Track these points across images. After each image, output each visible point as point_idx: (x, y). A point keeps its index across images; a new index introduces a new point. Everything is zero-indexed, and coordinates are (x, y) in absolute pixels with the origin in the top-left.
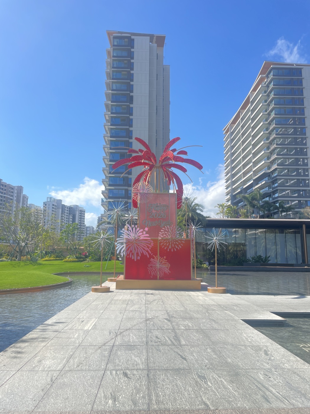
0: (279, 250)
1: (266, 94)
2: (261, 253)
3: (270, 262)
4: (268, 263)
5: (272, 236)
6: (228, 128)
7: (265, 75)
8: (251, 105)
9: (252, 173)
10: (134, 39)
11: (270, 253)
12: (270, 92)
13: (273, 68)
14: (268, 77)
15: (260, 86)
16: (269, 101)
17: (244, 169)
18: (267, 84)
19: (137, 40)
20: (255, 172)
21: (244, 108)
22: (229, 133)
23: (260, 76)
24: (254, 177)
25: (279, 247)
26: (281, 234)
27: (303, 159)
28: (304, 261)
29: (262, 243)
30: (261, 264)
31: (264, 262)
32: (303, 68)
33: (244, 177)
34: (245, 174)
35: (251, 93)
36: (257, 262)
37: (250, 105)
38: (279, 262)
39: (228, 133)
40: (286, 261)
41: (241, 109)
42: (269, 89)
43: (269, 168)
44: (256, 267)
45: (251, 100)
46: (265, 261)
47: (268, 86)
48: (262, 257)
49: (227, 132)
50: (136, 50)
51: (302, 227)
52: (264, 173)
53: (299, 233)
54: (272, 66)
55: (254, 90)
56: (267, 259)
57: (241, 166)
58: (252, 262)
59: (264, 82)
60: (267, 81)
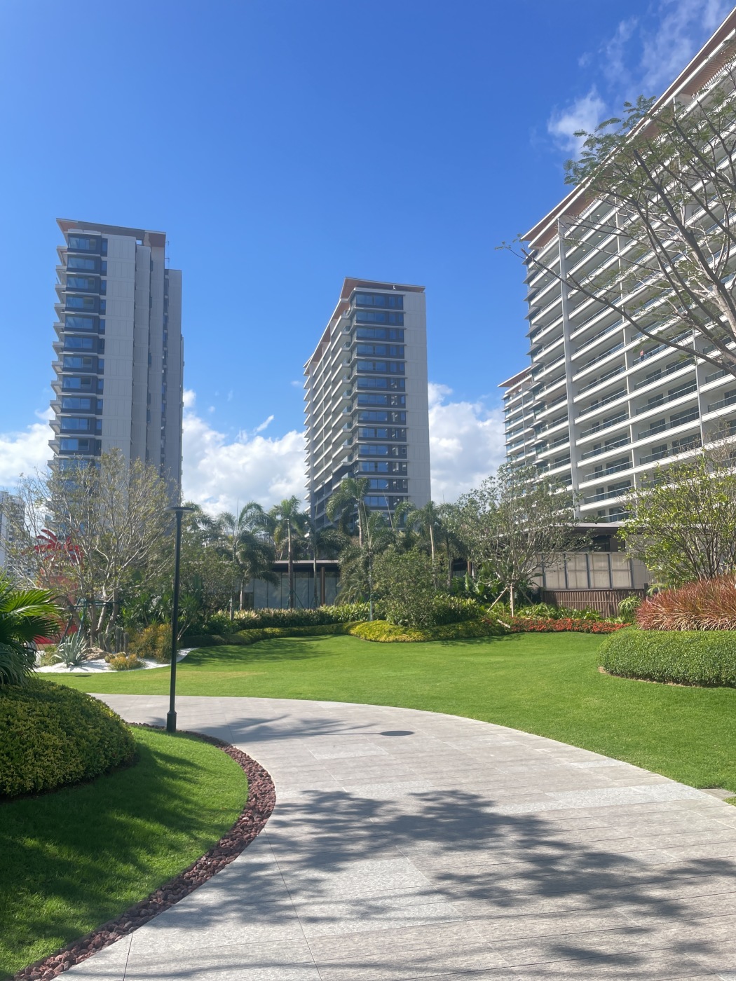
1: (348, 333)
6: (309, 367)
7: (347, 300)
8: (332, 343)
10: (107, 240)
12: (353, 331)
13: (357, 293)
14: (352, 304)
16: (351, 346)
18: (350, 314)
19: (113, 241)
22: (310, 377)
24: (333, 469)
27: (401, 464)
32: (404, 295)
33: (326, 463)
42: (352, 325)
43: (351, 457)
45: (332, 334)
47: (351, 320)
49: (308, 373)
50: (110, 259)
52: (343, 466)
54: (354, 289)
55: (337, 317)
57: (323, 444)
59: (348, 311)
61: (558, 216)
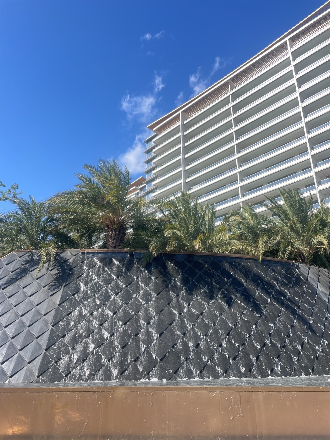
61: (180, 112)
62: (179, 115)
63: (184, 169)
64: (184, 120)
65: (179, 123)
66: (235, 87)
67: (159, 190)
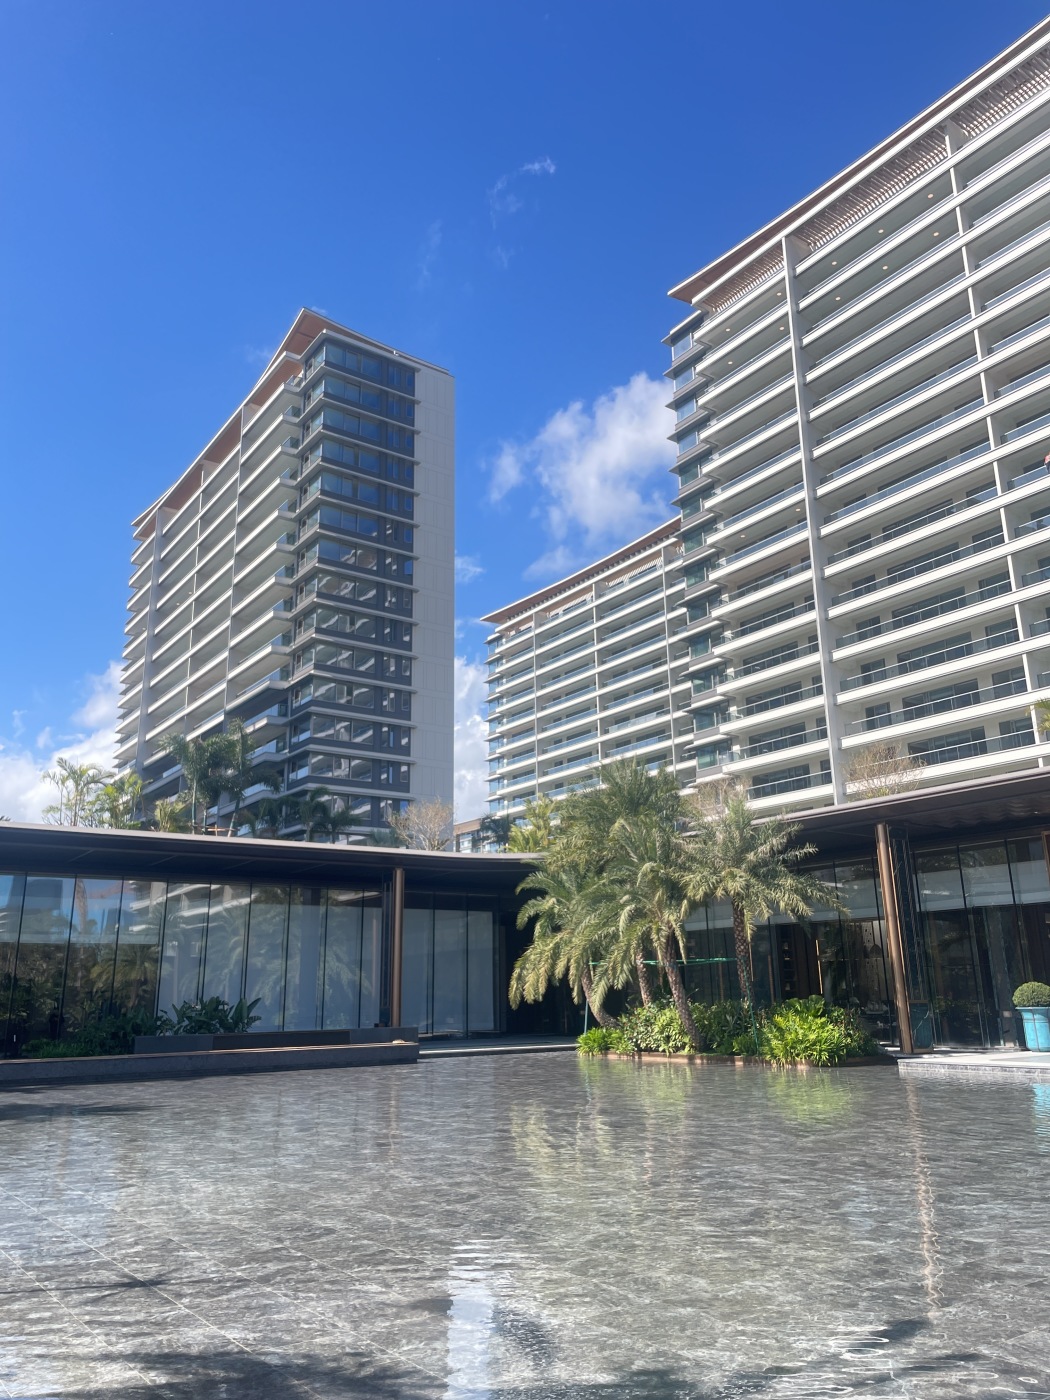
0: (295, 977)
1: (297, 420)
2: (221, 988)
3: (256, 1027)
4: (250, 1031)
5: (274, 917)
6: (153, 519)
7: (299, 357)
8: (244, 449)
9: (224, 686)
11: (257, 988)
12: (313, 416)
13: (327, 340)
14: (310, 366)
15: (282, 387)
16: (305, 443)
17: (194, 670)
18: (304, 384)
20: (236, 685)
21: (216, 454)
22: (154, 535)
23: (284, 354)
24: (228, 702)
25: (296, 961)
26: (309, 908)
28: (385, 1016)
29: (233, 949)
30: (216, 1038)
31: (228, 1028)
32: (418, 370)
33: (192, 699)
34: (197, 689)
35: (245, 405)
36: (200, 1028)
37: (239, 447)
38: (290, 1028)
39: (148, 537)
40: (319, 1022)
41: (207, 457)
42: (309, 404)
43: (286, 673)
44: (190, 1057)
45: (244, 432)
46: (236, 1024)
47: (306, 395)
48: (226, 1007)
49: (145, 533)
51: (390, 878)
52: (267, 690)
53: (376, 902)
54: (324, 331)
55: (258, 399)
56: (243, 1013)
57: (187, 660)
58: (176, 1032)
59: (297, 380)
60: (306, 378)
61: (781, 236)
62: (779, 245)
63: (805, 418)
64: (795, 261)
65: (781, 273)
66: (967, 140)
67: (723, 490)
